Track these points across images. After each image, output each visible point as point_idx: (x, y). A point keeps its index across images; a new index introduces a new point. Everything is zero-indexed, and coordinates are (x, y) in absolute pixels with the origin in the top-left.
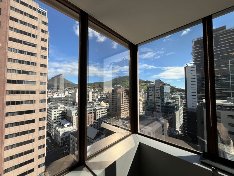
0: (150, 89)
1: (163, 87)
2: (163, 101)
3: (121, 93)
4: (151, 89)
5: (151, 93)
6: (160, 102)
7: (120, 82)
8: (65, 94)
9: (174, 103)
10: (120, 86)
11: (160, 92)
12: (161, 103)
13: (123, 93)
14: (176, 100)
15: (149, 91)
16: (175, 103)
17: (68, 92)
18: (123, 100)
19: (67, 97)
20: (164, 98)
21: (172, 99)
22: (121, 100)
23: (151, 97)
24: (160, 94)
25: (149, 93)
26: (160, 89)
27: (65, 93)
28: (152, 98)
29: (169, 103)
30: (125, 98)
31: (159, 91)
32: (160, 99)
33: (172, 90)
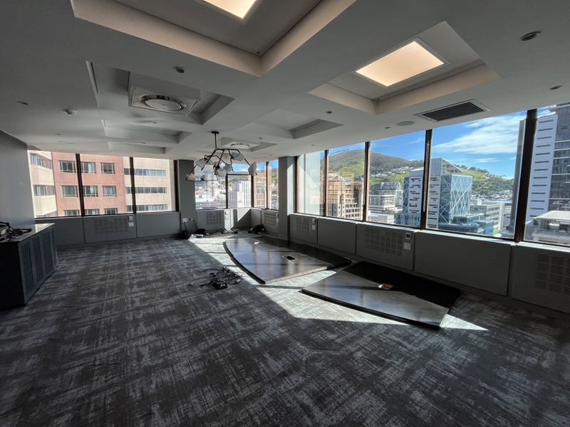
0: (411, 183)
1: (448, 179)
2: (446, 214)
3: (339, 193)
4: (413, 183)
5: (413, 193)
6: (437, 216)
7: (341, 167)
8: (213, 195)
9: (478, 221)
10: (336, 175)
11: (438, 191)
12: (440, 220)
13: (344, 193)
14: (487, 213)
15: (410, 189)
16: (482, 221)
17: (220, 190)
18: (344, 210)
19: (219, 202)
20: (448, 208)
21: (476, 209)
22: (339, 210)
23: (413, 203)
24: (438, 196)
25: (410, 194)
26: (439, 182)
27: (213, 192)
28: (416, 206)
29: (464, 220)
30: (347, 206)
31: (438, 189)
32: (437, 210)
33: (490, 185)
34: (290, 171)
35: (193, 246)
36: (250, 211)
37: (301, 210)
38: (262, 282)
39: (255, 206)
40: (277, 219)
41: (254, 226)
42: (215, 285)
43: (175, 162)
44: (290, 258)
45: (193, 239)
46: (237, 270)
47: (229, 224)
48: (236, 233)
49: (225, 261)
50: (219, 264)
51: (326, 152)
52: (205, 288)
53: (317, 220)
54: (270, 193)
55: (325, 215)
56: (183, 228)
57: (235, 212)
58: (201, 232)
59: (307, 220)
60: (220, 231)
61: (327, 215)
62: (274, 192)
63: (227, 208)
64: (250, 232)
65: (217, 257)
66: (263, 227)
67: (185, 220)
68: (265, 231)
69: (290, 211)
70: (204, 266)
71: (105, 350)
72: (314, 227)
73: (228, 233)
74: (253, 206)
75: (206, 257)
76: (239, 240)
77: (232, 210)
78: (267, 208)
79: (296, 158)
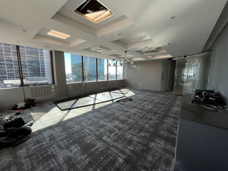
71: (143, 122)
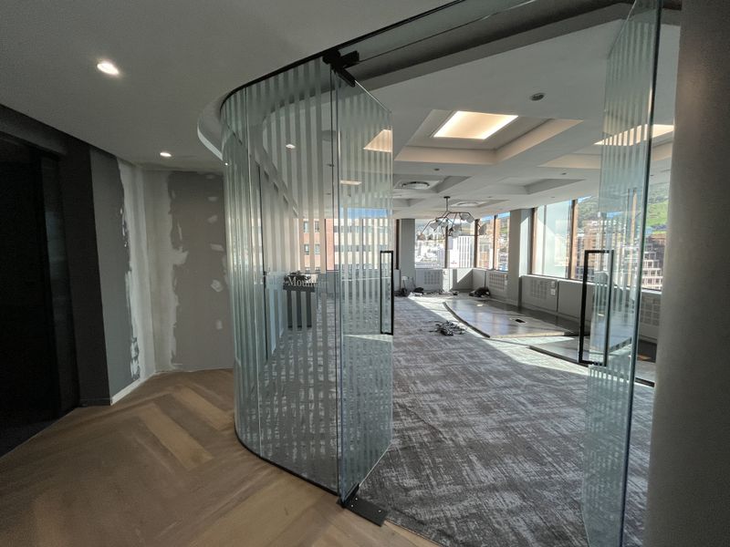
34: (525, 225)
35: (413, 303)
36: (472, 272)
37: (538, 272)
38: (487, 336)
39: (478, 266)
40: (506, 282)
41: (477, 288)
42: (443, 332)
43: (398, 221)
44: (520, 321)
45: (412, 297)
46: (461, 325)
47: (447, 285)
48: (455, 294)
49: (449, 317)
50: (442, 318)
51: (574, 202)
52: (433, 333)
53: (558, 284)
54: (498, 250)
55: (569, 278)
56: (402, 286)
57: (455, 272)
58: (419, 291)
59: (544, 283)
60: (440, 292)
61: (573, 277)
62: (503, 250)
63: (446, 267)
64: (471, 295)
65: (439, 314)
66: (488, 290)
67: (404, 278)
68: (490, 295)
69: (523, 272)
70: (429, 319)
72: (553, 292)
73: (446, 294)
74: (475, 266)
75: (428, 312)
76: (459, 301)
77: (451, 270)
78: (493, 269)
79: (533, 210)
